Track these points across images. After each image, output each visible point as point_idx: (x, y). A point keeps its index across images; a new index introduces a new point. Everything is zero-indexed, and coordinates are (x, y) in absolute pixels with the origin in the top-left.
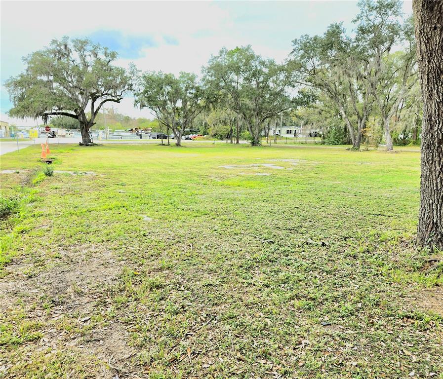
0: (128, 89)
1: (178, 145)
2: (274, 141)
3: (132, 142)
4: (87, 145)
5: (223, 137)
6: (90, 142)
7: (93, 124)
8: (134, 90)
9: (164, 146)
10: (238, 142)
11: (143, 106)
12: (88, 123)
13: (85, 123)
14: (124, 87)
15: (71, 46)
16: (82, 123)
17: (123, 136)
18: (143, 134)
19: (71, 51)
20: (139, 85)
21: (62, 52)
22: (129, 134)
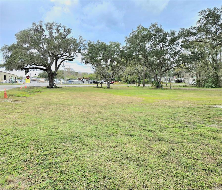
0: (78, 52)
1: (108, 87)
2: (166, 85)
3: (79, 85)
4: (52, 88)
5: (130, 82)
6: (54, 85)
7: (56, 74)
8: (82, 53)
9: (98, 88)
10: (144, 86)
11: (87, 62)
12: (53, 74)
13: (51, 74)
14: (76, 51)
15: (44, 27)
16: (49, 74)
17: (74, 82)
18: (85, 81)
19: (44, 30)
20: (85, 49)
21: (39, 30)
22: (77, 81)
